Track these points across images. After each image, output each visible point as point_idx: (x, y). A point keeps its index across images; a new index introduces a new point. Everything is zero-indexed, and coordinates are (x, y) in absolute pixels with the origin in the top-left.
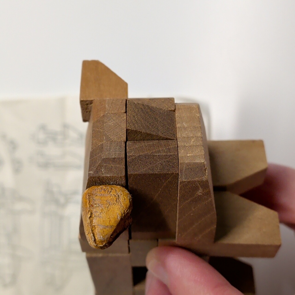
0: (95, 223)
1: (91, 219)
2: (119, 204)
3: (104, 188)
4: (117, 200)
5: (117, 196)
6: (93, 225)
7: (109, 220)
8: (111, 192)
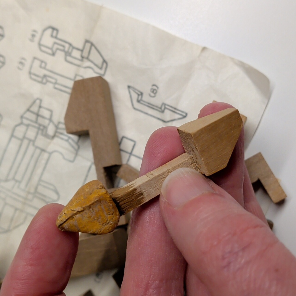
0: (76, 217)
1: (79, 213)
2: (102, 227)
3: (111, 208)
4: (105, 224)
5: (108, 222)
6: (74, 217)
7: (84, 226)
8: (109, 215)
